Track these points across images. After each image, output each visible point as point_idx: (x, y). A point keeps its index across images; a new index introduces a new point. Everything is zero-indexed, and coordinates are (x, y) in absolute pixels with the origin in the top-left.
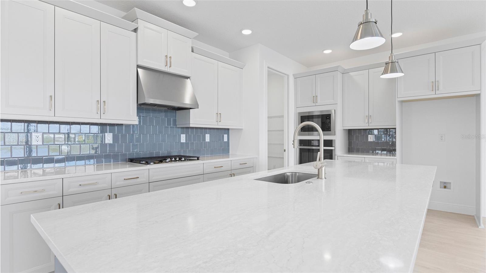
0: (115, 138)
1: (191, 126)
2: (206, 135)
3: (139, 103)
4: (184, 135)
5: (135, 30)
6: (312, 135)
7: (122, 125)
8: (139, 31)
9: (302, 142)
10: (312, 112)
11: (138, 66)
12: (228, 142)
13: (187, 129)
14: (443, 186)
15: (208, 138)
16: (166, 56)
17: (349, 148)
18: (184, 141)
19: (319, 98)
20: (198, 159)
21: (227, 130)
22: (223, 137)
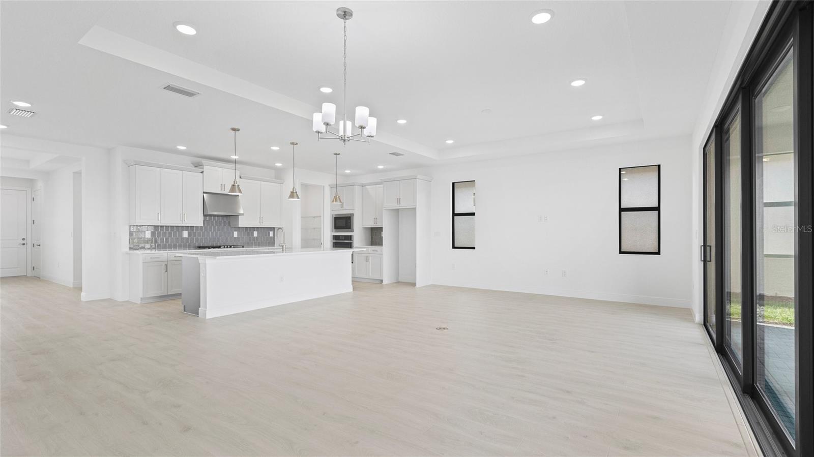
0: (189, 234)
1: (239, 226)
2: (254, 232)
3: (205, 214)
4: (237, 232)
5: (202, 172)
6: (346, 232)
7: (189, 226)
8: (204, 173)
9: (335, 237)
11: (204, 192)
12: (274, 238)
13: (238, 228)
15: (255, 234)
16: (222, 185)
17: (371, 242)
18: (237, 236)
19: (344, 204)
20: (243, 247)
21: (273, 229)
22: (269, 233)
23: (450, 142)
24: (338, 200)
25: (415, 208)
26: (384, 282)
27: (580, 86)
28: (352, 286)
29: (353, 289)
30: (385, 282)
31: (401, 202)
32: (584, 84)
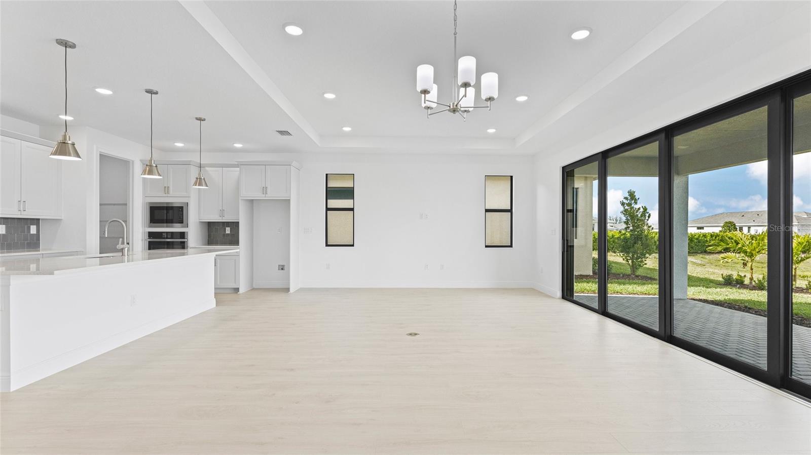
6: (172, 227)
9: (151, 235)
10: (172, 203)
12: (38, 235)
14: (281, 268)
17: (208, 240)
19: (171, 189)
21: (36, 221)
22: (29, 228)
23: (347, 129)
24: (203, 183)
25: (289, 200)
26: (240, 289)
27: (524, 101)
28: (215, 299)
29: (216, 303)
30: (241, 291)
31: (269, 191)
32: (527, 100)
